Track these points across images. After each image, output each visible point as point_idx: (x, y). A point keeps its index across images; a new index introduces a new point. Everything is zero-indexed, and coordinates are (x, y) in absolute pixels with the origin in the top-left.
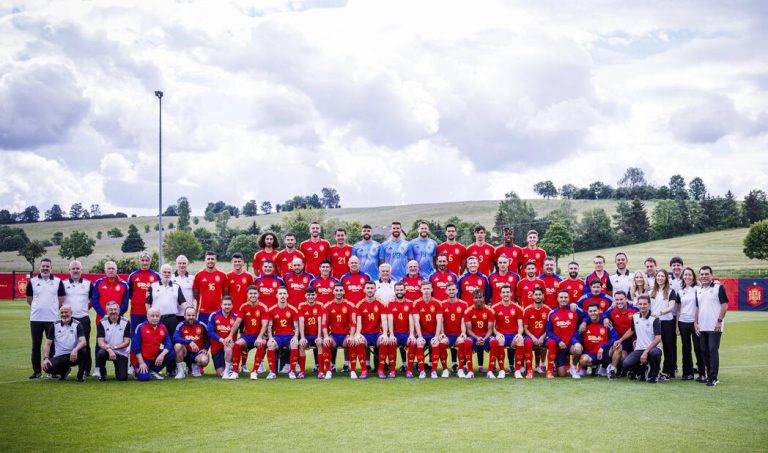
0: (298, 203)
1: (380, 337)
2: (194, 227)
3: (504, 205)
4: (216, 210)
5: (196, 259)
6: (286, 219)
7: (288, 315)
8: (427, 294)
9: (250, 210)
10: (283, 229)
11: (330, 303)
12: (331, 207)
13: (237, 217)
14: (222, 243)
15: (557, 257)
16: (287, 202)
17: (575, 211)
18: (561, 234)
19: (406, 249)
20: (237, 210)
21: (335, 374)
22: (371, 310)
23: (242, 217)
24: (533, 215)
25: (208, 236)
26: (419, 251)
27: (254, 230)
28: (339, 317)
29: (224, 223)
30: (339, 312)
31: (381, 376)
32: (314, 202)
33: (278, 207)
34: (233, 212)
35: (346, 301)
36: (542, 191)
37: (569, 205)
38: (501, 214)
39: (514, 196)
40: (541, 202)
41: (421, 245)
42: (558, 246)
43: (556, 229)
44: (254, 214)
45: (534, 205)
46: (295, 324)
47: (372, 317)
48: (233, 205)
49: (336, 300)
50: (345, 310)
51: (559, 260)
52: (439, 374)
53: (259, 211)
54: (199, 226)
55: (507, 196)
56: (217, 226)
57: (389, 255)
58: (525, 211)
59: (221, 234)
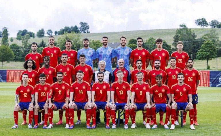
0: (67, 30)
1: (87, 104)
2: (10, 43)
3: (179, 31)
4: (23, 34)
5: (11, 60)
6: (60, 38)
7: (28, 90)
8: (120, 78)
9: (41, 34)
10: (58, 44)
11: (55, 84)
12: (84, 32)
13: (34, 38)
14: (25, 52)
15: (208, 60)
16: (61, 30)
17: (217, 34)
18: (210, 47)
19: (111, 52)
20: (34, 34)
21: (55, 126)
22: (81, 88)
23: (36, 38)
24: (194, 36)
25: (18, 48)
26: (120, 54)
27: (43, 45)
28: (60, 91)
29: (26, 41)
30: (60, 88)
31: (88, 127)
32: (75, 30)
33: (56, 33)
34: (31, 35)
35: (64, 82)
36: (200, 24)
37: (214, 31)
38: (177, 36)
39: (184, 26)
40: (199, 29)
41: (122, 51)
42: (208, 54)
43: (207, 44)
44: (43, 36)
45: (195, 31)
46: (32, 96)
47: (81, 92)
48: (31, 32)
49: (58, 82)
50: (63, 88)
51: (209, 61)
52: (129, 126)
53: (46, 35)
54: (13, 43)
55: (181, 26)
56: (23, 42)
57: (101, 56)
58: (190, 34)
59: (25, 47)
